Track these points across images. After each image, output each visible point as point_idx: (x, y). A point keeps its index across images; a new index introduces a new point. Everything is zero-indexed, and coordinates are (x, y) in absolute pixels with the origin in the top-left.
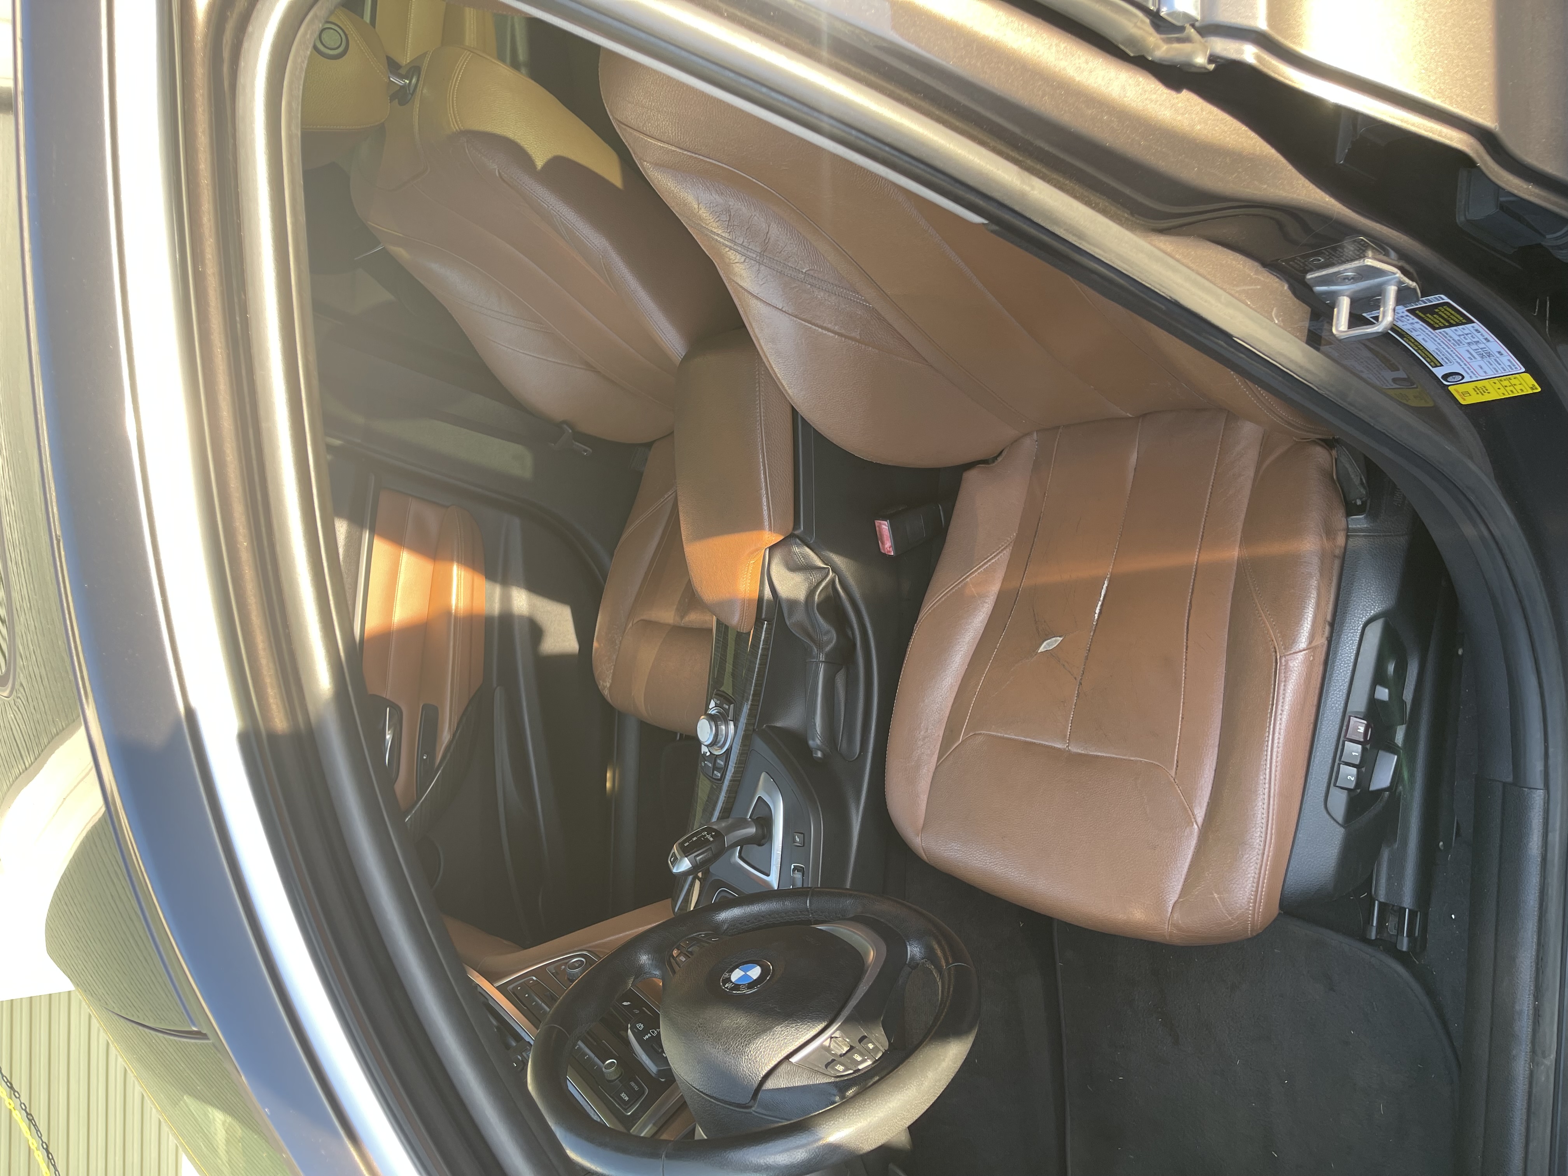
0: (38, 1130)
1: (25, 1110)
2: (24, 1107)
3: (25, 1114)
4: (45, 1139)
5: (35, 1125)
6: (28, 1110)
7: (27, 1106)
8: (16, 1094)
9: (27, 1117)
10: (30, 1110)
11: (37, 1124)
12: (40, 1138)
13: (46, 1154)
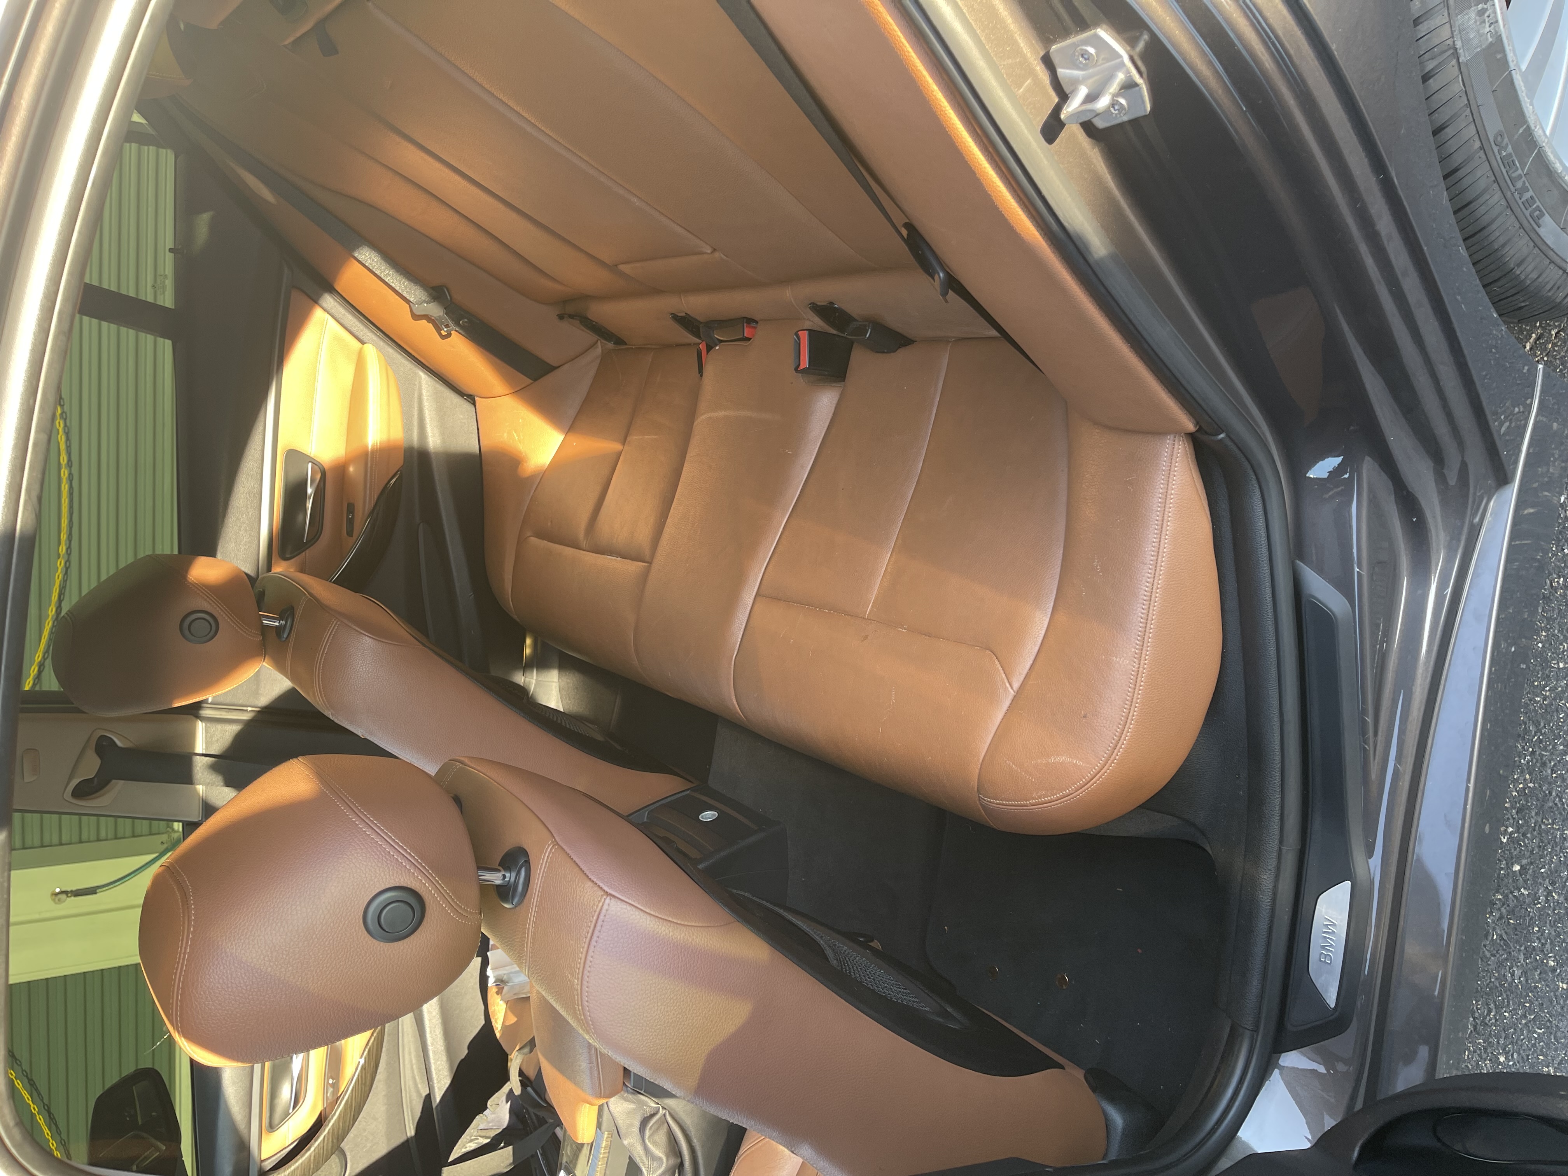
0: (39, 1094)
1: (27, 1076)
2: (25, 1074)
3: (27, 1080)
4: (46, 1101)
5: (37, 1090)
6: (29, 1076)
7: (29, 1073)
8: (18, 1062)
9: (29, 1082)
10: (31, 1076)
11: (39, 1088)
12: (42, 1100)
13: (48, 1115)
